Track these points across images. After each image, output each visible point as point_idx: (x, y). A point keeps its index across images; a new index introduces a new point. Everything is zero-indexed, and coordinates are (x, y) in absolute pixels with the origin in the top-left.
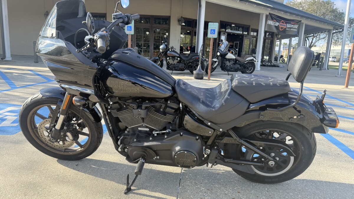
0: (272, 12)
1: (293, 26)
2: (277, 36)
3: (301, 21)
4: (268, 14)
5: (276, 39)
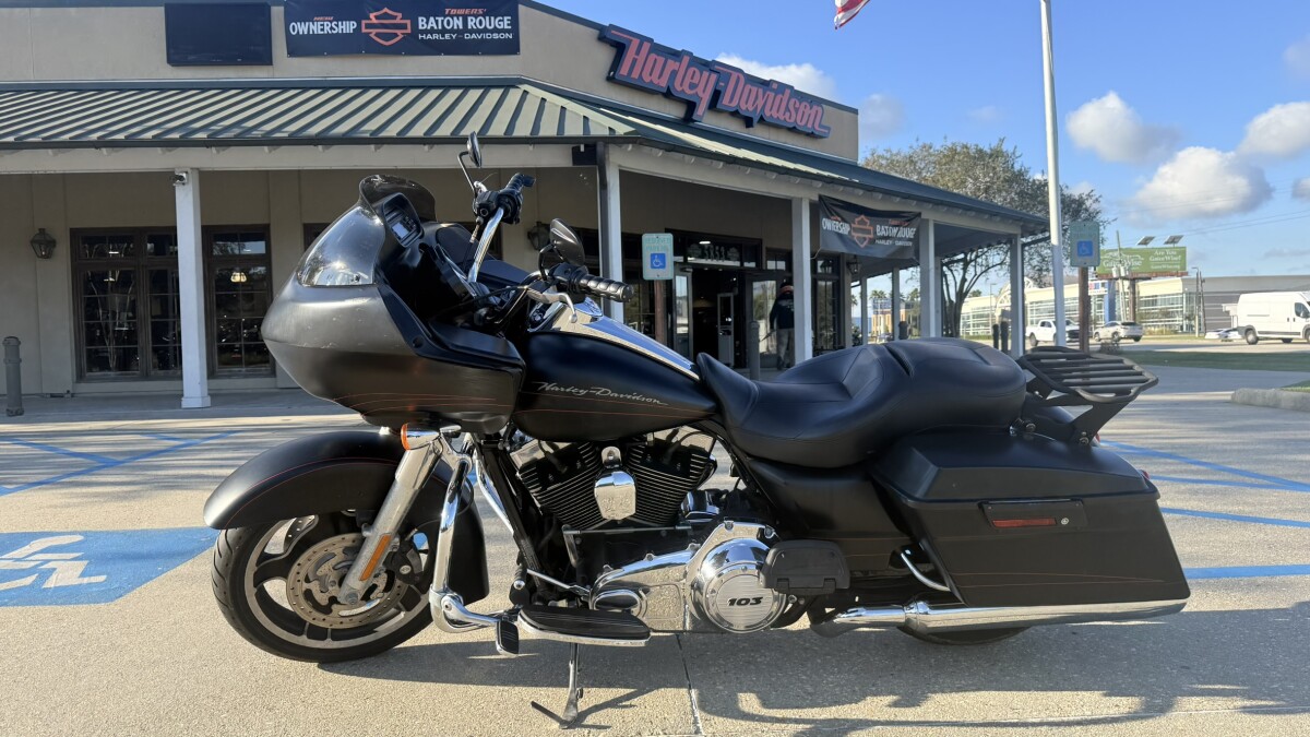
0: (828, 193)
1: (895, 230)
2: (851, 266)
3: (919, 214)
4: (816, 199)
5: (848, 277)
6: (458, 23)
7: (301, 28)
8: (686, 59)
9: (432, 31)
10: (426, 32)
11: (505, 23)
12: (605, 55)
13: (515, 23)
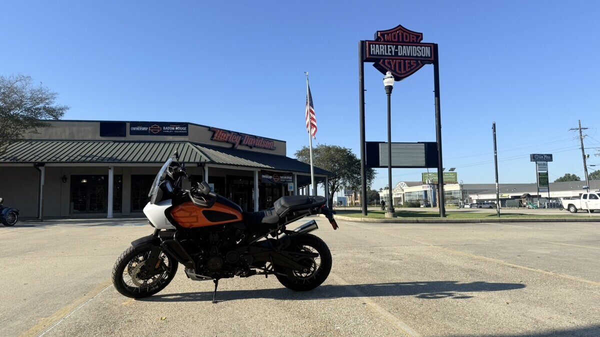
1: (285, 177)
3: (292, 173)
4: (260, 171)
6: (173, 129)
7: (134, 129)
8: (232, 133)
9: (167, 130)
10: (165, 130)
11: (185, 129)
12: (210, 134)
13: (187, 129)
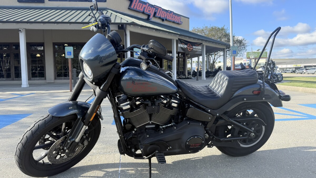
0: (180, 38)
1: (197, 47)
2: (187, 55)
3: (202, 43)
5: (187, 58)
8: (148, 4)
12: (128, 3)
